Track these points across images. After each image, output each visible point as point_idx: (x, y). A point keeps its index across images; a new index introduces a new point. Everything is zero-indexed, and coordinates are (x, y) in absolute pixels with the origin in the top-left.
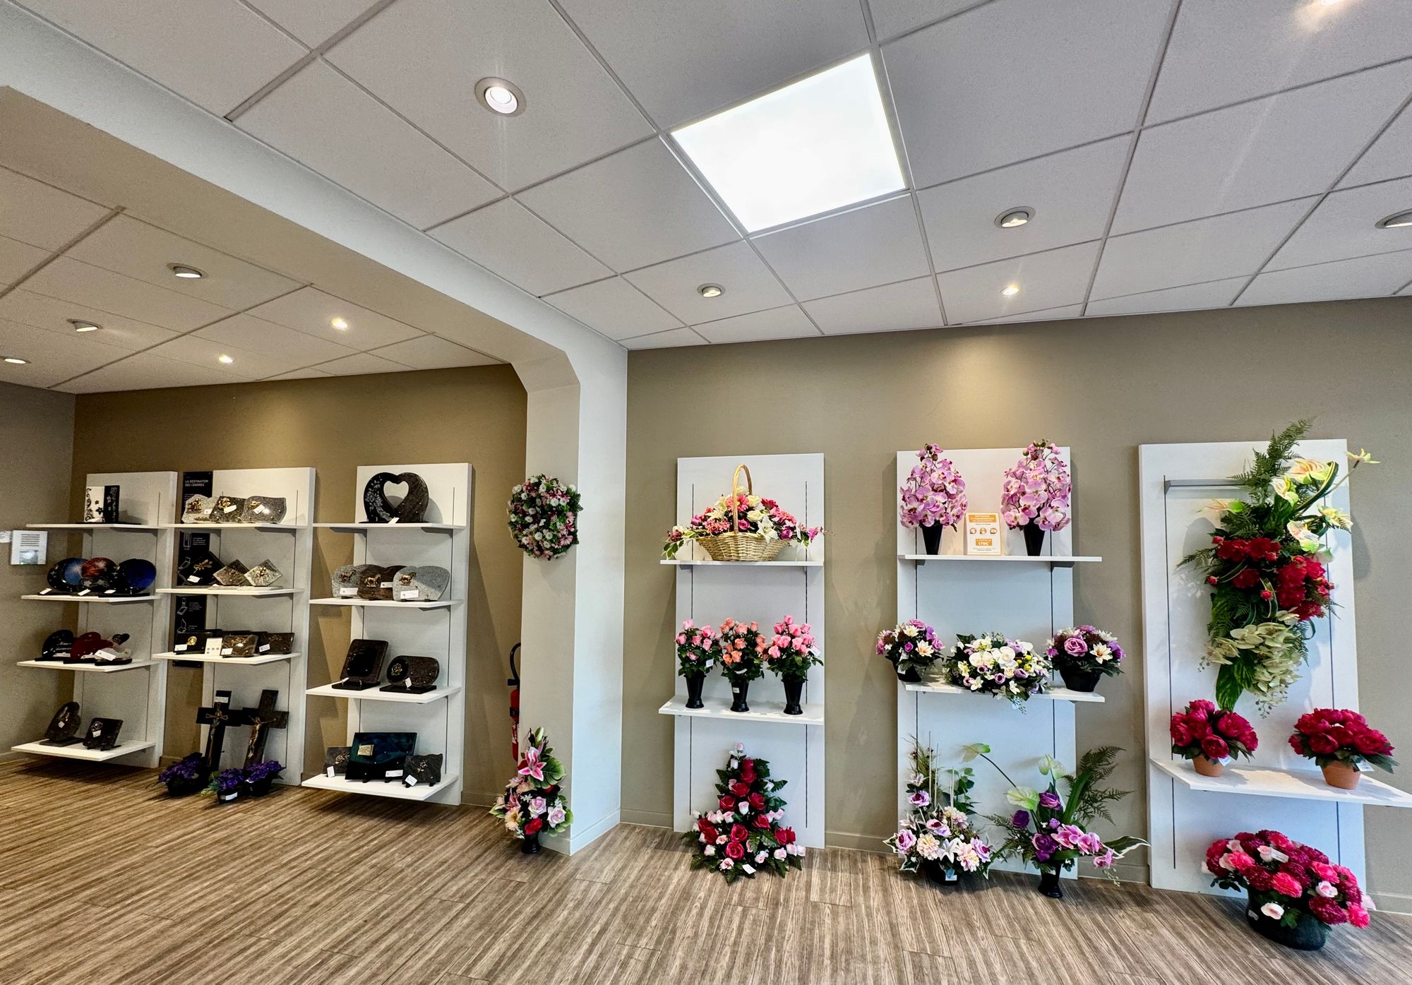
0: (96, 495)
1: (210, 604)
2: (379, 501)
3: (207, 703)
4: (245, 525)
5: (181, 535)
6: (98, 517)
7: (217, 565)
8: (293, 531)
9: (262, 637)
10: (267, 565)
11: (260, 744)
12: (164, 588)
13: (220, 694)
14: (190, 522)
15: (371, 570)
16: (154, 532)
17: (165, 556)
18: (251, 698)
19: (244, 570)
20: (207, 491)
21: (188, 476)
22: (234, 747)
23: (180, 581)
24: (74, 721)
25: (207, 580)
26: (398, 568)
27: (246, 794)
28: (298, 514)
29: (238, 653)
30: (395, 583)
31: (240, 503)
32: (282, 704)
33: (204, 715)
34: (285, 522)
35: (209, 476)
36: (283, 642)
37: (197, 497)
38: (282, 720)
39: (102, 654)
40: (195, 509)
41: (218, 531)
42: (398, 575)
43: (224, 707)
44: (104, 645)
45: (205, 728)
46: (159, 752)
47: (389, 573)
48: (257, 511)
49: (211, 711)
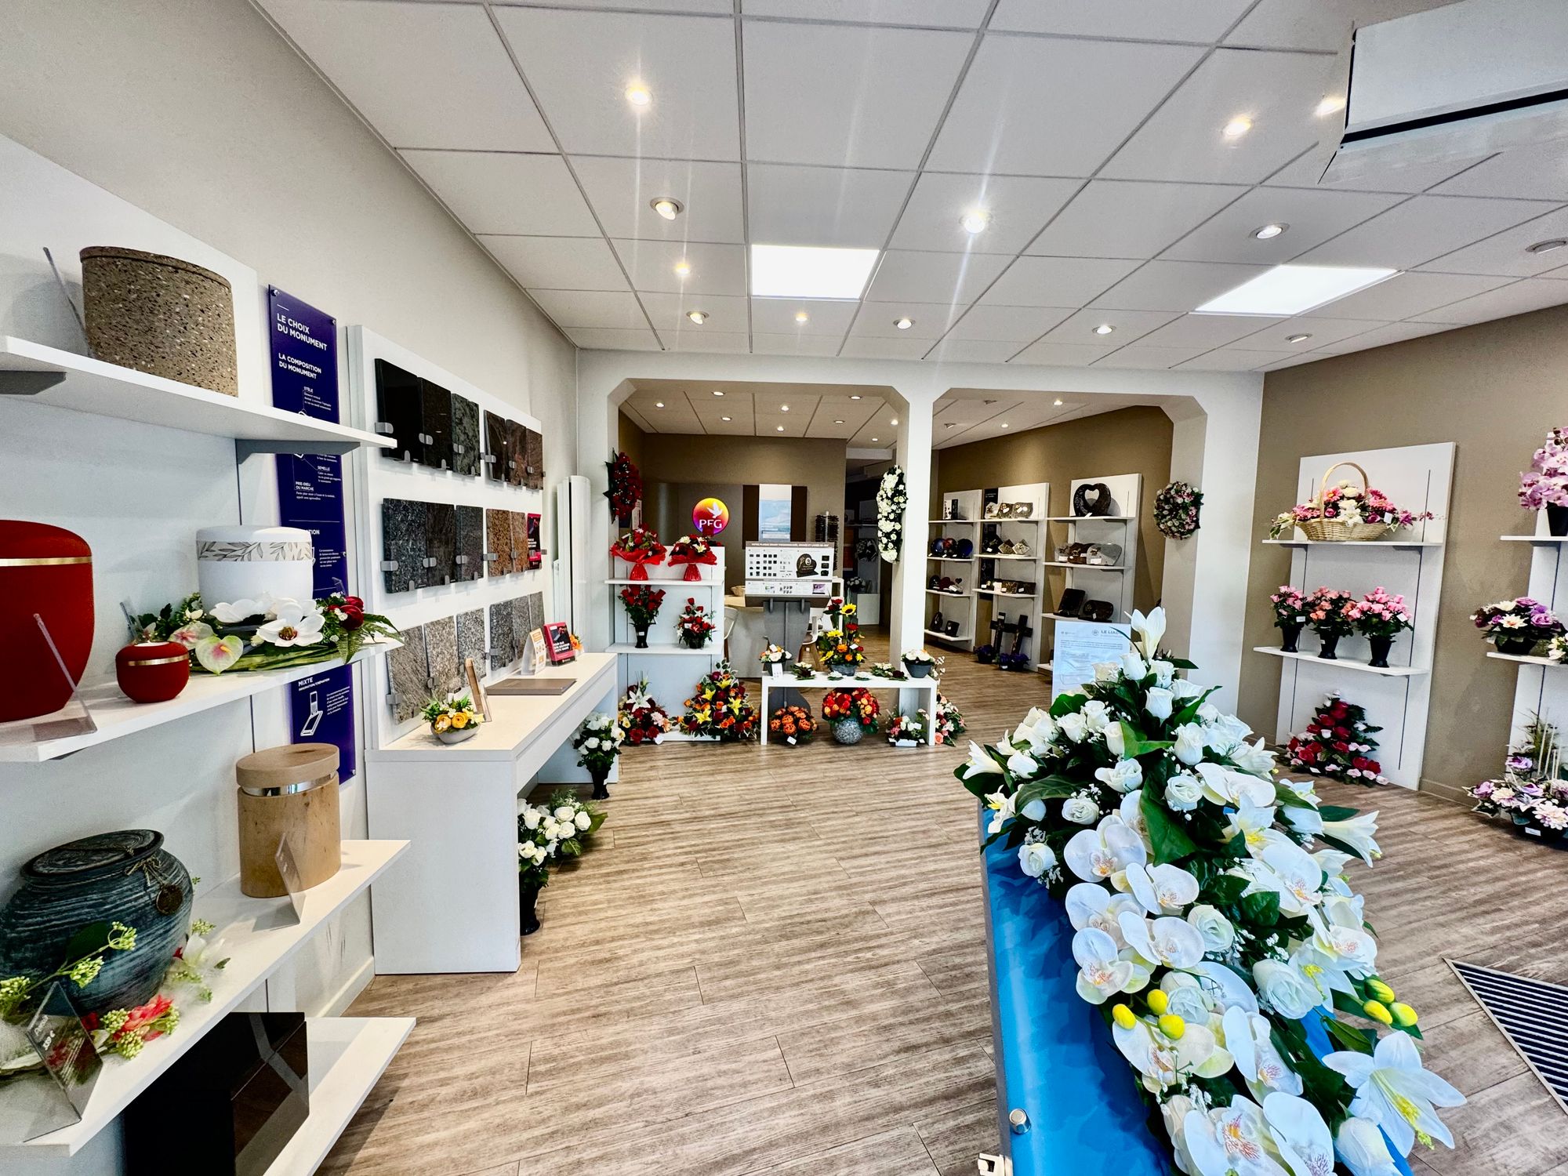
0: (948, 505)
1: (996, 563)
2: (1082, 503)
3: (994, 619)
4: (1013, 519)
5: (983, 524)
6: (949, 517)
7: (1000, 542)
8: (1036, 522)
9: (1020, 584)
10: (1023, 542)
11: (1019, 645)
12: (977, 554)
13: (1000, 614)
14: (988, 518)
15: (1076, 546)
16: (972, 524)
17: (976, 538)
18: (1015, 619)
19: (1012, 545)
20: (995, 500)
21: (986, 492)
22: (1007, 644)
23: (983, 551)
24: (941, 622)
25: (996, 551)
26: (1090, 545)
27: (1012, 668)
28: (1039, 513)
29: (1009, 590)
30: (1088, 555)
31: (1010, 506)
32: (1029, 624)
33: (993, 625)
34: (1032, 518)
35: (996, 491)
36: (1030, 588)
37: (991, 504)
38: (1029, 633)
39: (952, 588)
40: (990, 511)
41: (1000, 523)
42: (1090, 549)
43: (1002, 621)
44: (952, 584)
45: (994, 632)
46: (973, 643)
47: (1084, 548)
48: (1019, 511)
49: (997, 623)
